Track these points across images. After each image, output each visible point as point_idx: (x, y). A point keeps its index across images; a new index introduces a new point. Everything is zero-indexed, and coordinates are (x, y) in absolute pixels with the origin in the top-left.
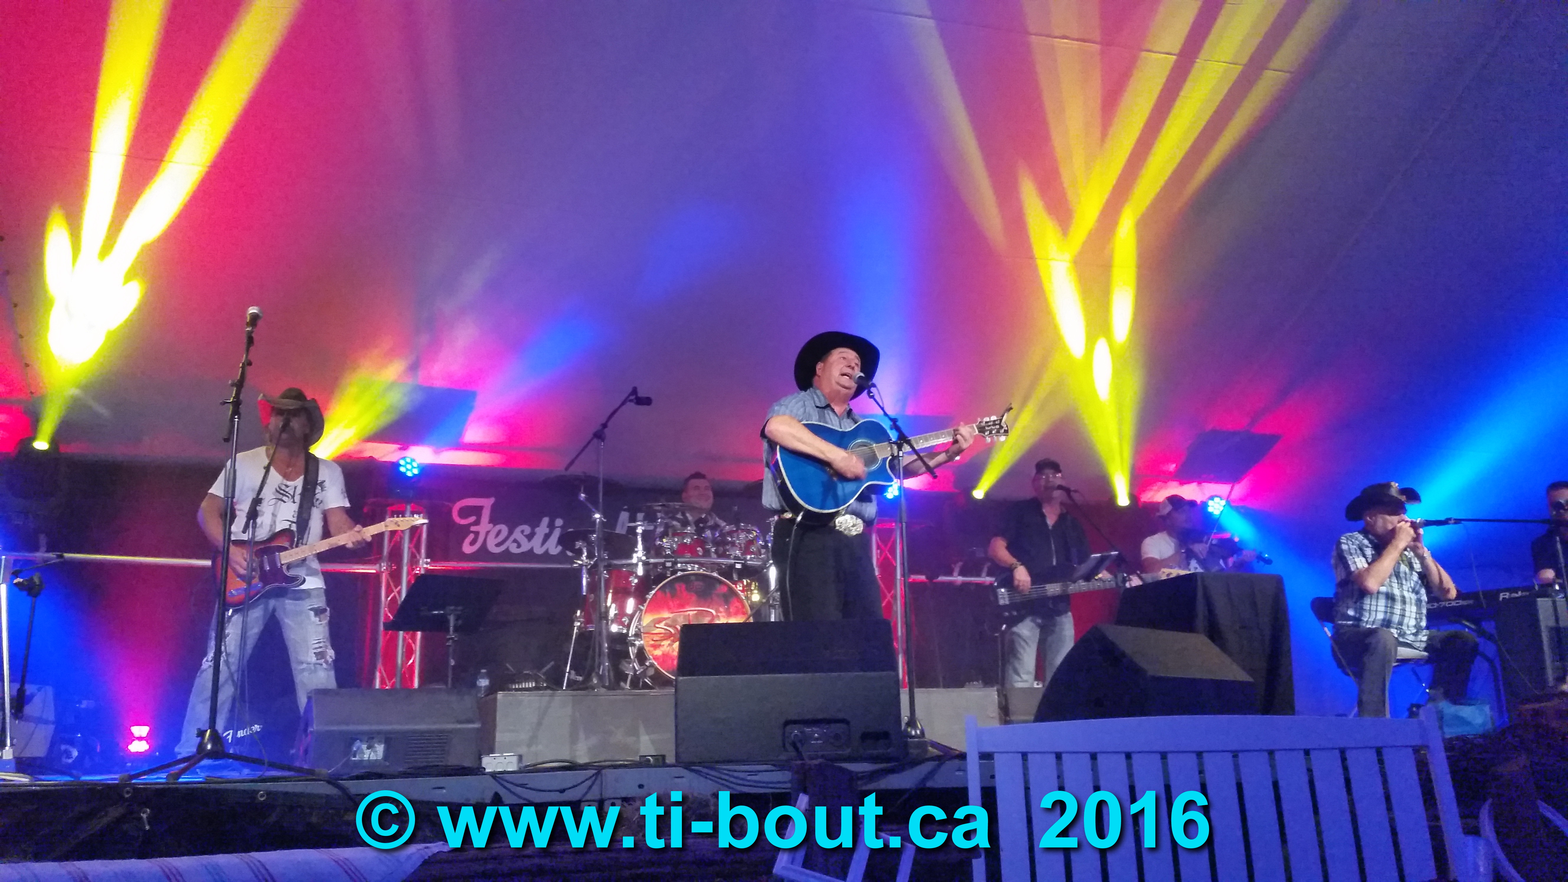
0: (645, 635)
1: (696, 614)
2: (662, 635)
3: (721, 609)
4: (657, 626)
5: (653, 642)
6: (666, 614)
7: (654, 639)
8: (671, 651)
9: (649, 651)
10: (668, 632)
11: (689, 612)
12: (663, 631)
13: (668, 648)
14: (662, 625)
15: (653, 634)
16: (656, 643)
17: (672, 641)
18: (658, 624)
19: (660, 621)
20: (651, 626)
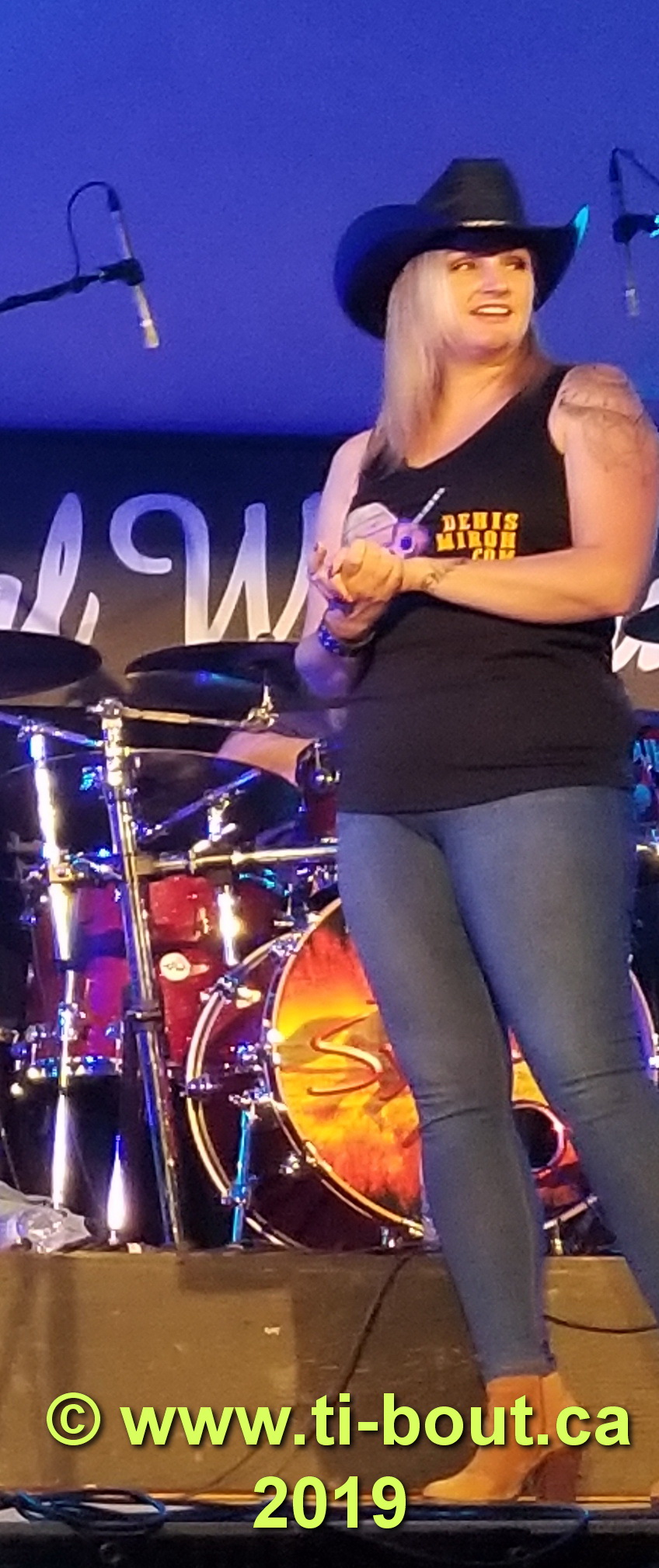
2: (341, 1076)
4: (322, 1045)
5: (312, 1098)
7: (315, 1090)
8: (374, 1126)
9: (303, 1127)
10: (357, 1064)
12: (343, 1063)
13: (366, 1117)
14: (338, 1043)
15: (311, 1071)
16: (324, 1101)
17: (375, 1095)
18: (324, 1038)
19: (332, 1029)
20: (298, 1047)
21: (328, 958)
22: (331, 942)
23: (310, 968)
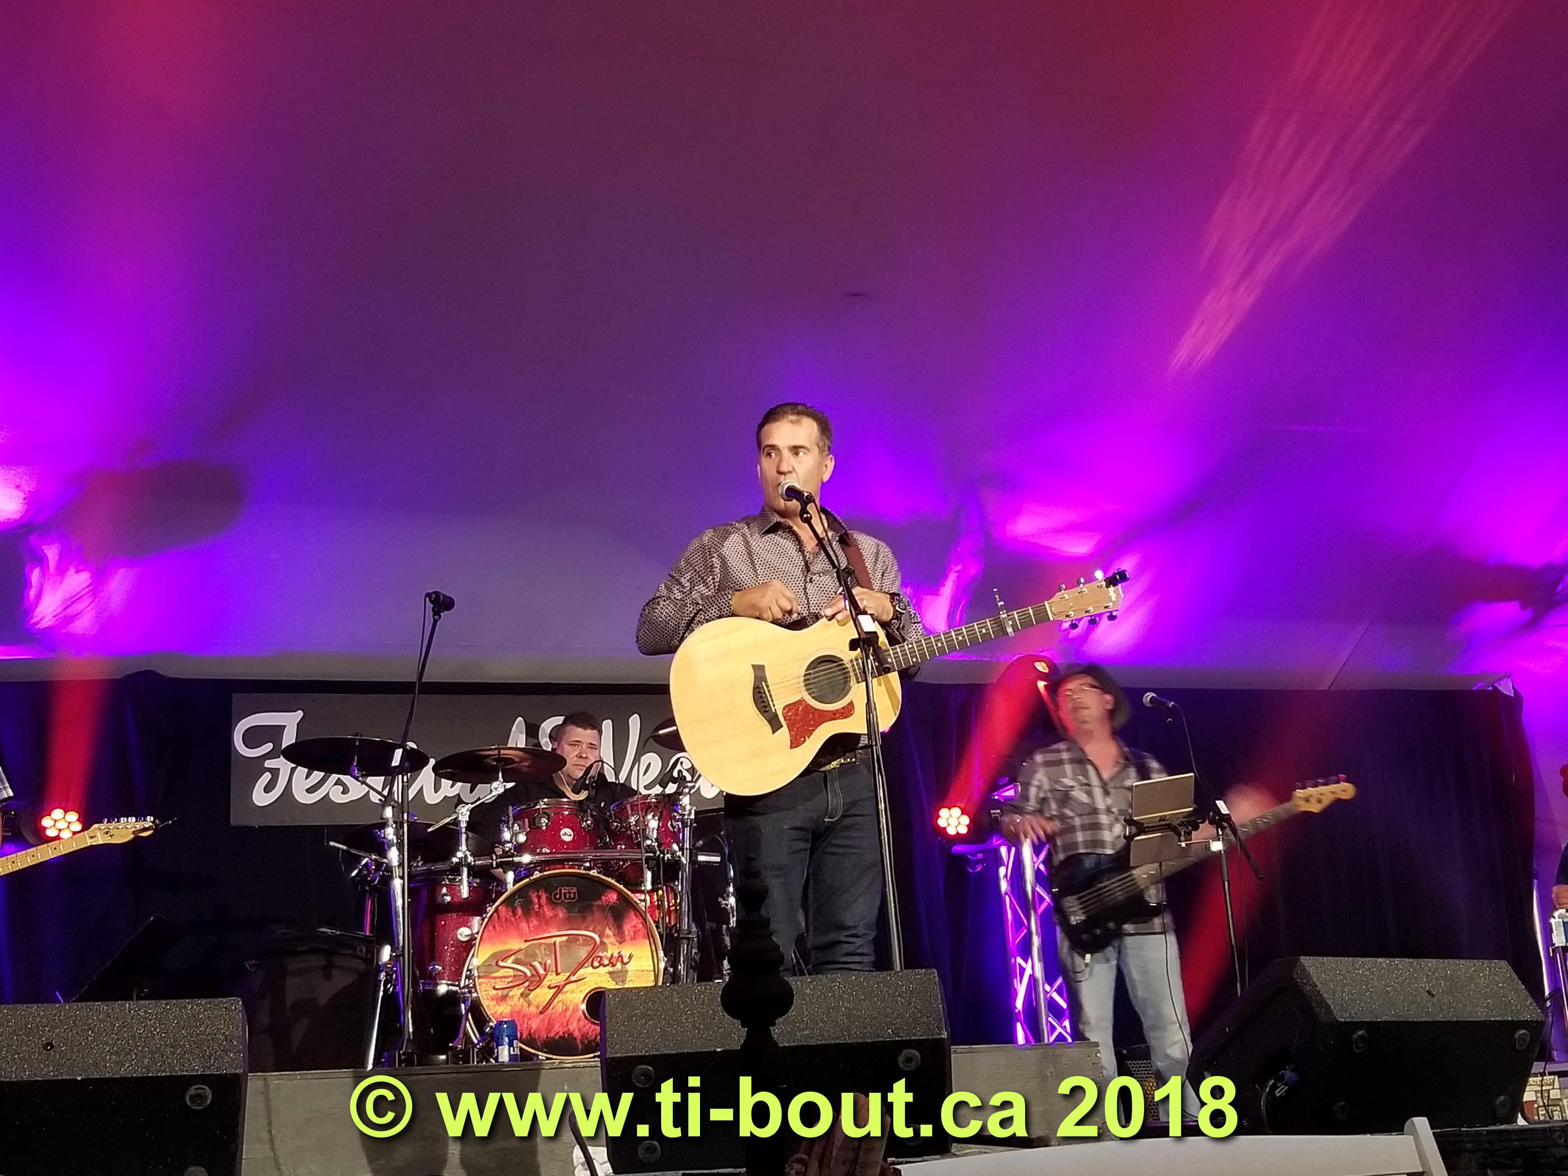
0: (481, 980)
1: (567, 941)
2: (510, 979)
3: (608, 932)
4: (501, 964)
5: (495, 992)
6: (516, 944)
7: (497, 987)
8: (526, 1004)
9: (488, 1006)
10: (520, 973)
11: (554, 939)
12: (511, 972)
13: (521, 1000)
14: (509, 963)
15: (495, 978)
16: (500, 993)
17: (526, 988)
18: (502, 961)
19: (505, 955)
20: (490, 965)
21: (506, 920)
22: (508, 912)
23: (496, 925)
